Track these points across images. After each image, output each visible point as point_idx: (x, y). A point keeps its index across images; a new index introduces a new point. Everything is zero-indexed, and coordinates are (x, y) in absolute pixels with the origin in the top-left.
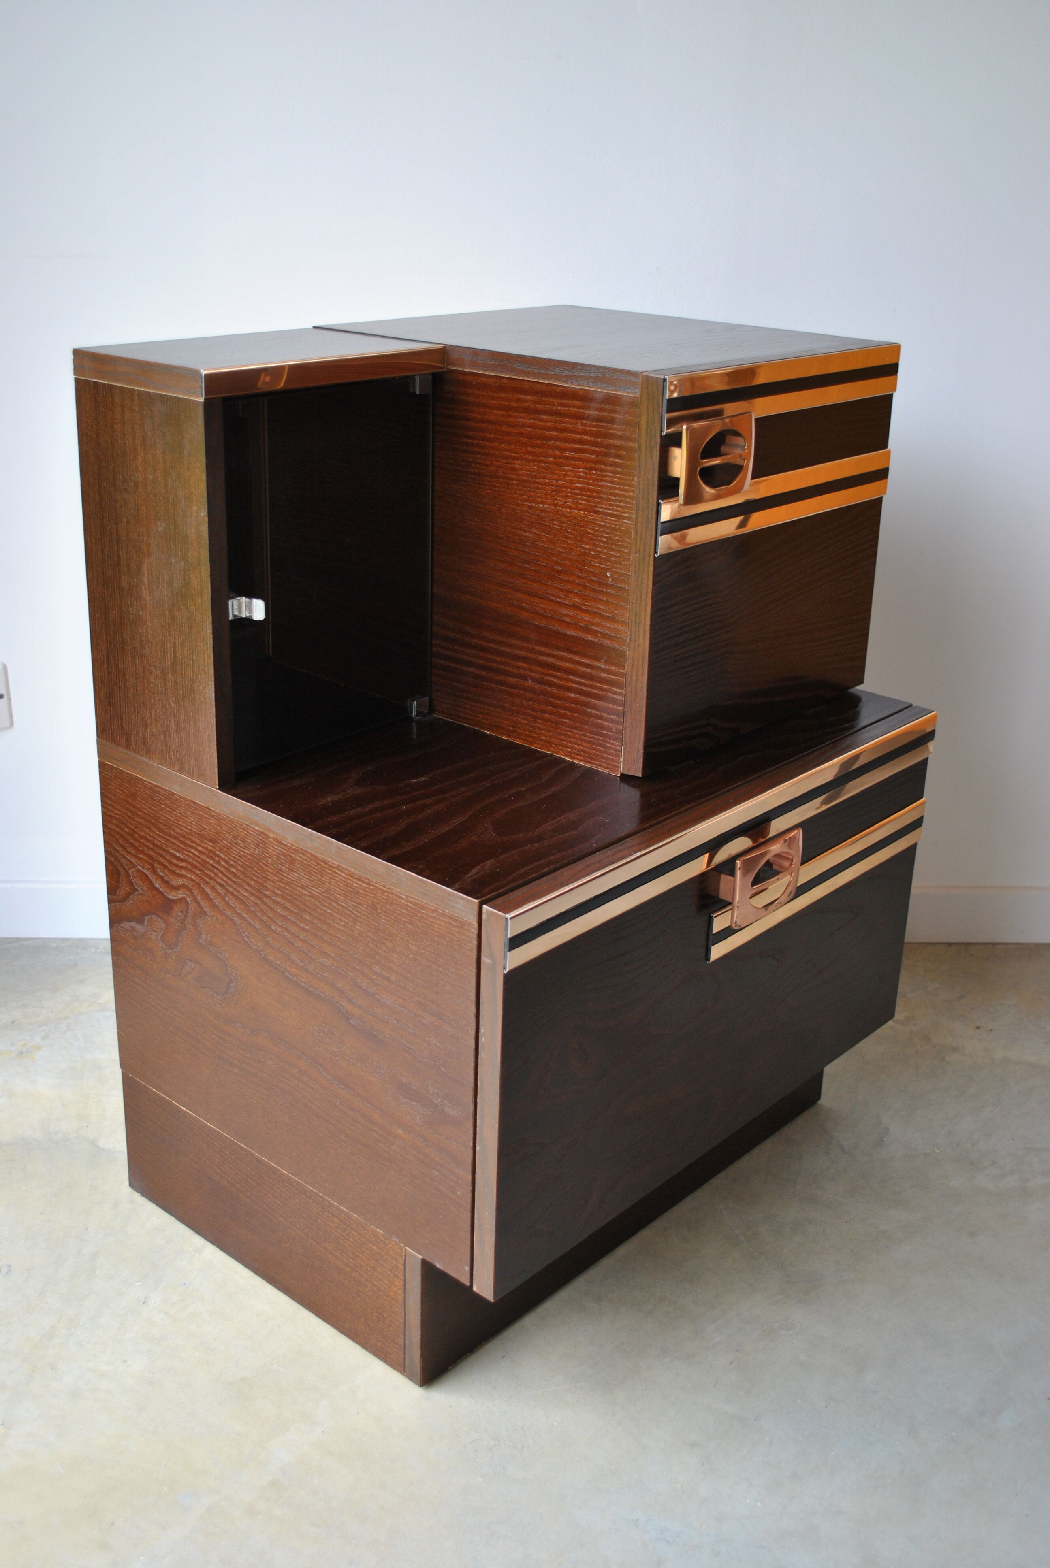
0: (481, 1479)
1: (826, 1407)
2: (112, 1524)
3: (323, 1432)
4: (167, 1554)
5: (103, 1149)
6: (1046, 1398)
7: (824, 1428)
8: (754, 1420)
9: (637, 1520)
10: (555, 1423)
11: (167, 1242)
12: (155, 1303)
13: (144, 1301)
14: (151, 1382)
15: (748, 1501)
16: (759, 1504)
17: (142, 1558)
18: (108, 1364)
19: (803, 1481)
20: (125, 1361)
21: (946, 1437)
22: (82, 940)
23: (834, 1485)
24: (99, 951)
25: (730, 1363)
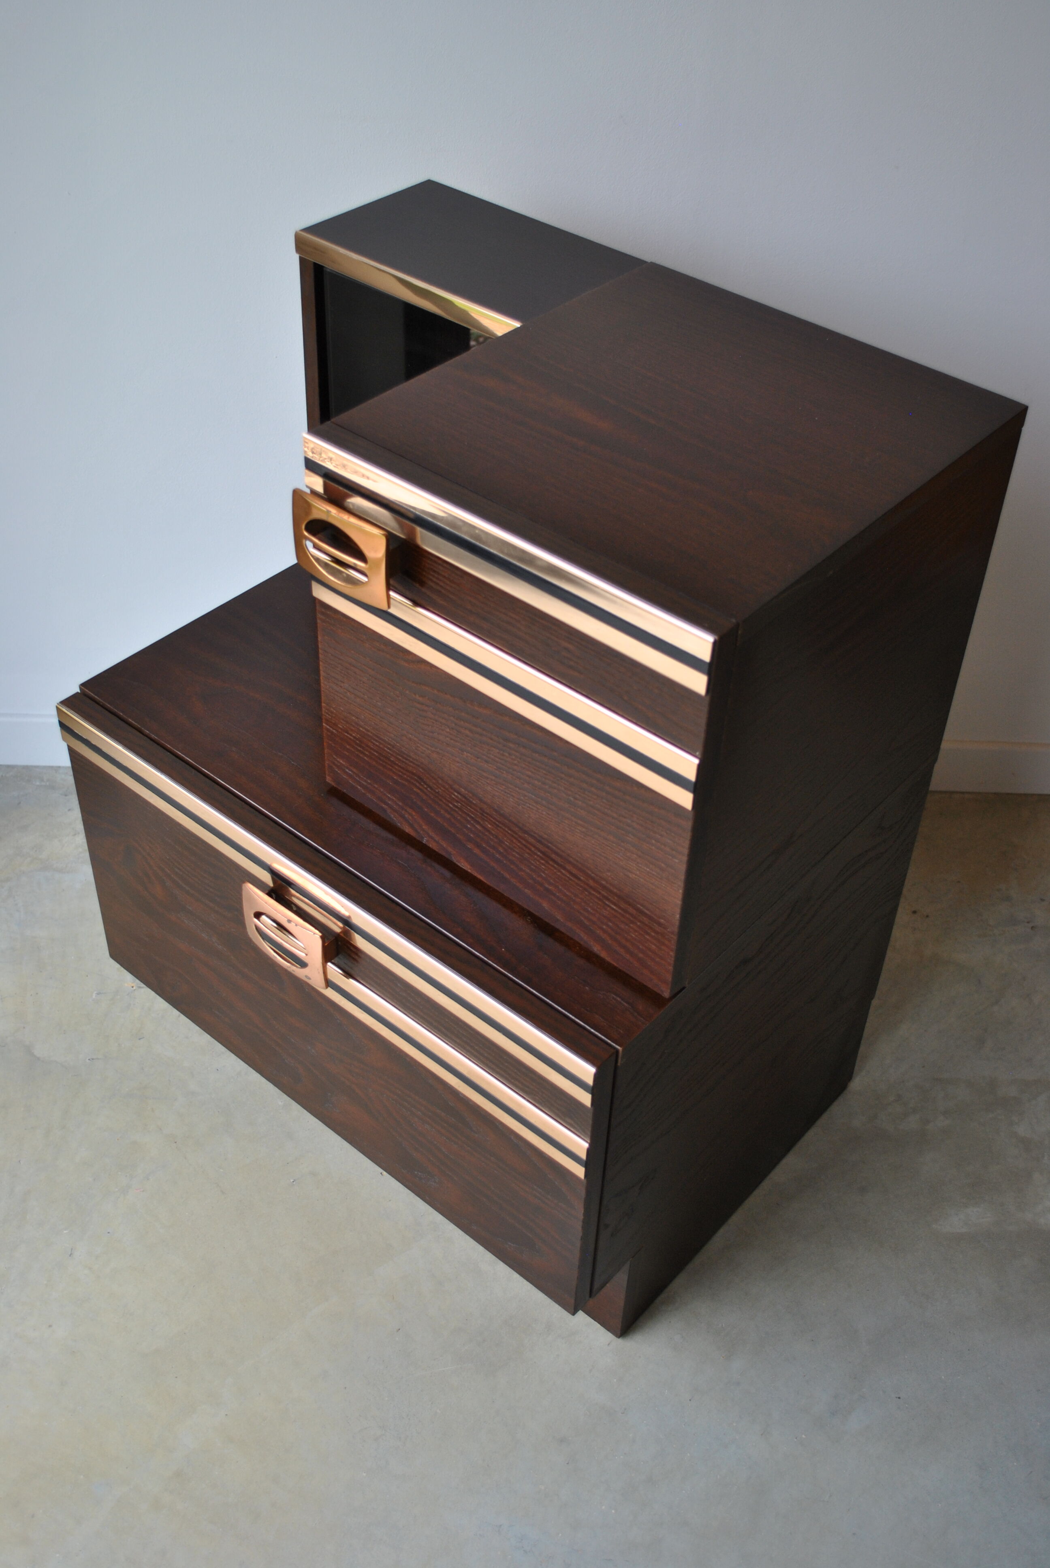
0: (365, 1474)
1: (690, 1400)
2: (33, 1516)
3: (226, 1415)
4: (81, 1551)
5: (39, 1059)
6: (896, 1397)
7: (684, 1425)
8: (622, 1413)
9: (501, 1526)
10: (438, 1411)
11: (94, 1180)
12: (80, 1256)
13: (70, 1253)
14: (74, 1352)
15: (603, 1507)
16: (613, 1511)
17: (58, 1555)
18: (34, 1330)
19: (657, 1486)
20: (50, 1326)
21: (795, 1440)
22: (26, 768)
23: (684, 1492)
24: (43, 784)
25: (609, 1344)
